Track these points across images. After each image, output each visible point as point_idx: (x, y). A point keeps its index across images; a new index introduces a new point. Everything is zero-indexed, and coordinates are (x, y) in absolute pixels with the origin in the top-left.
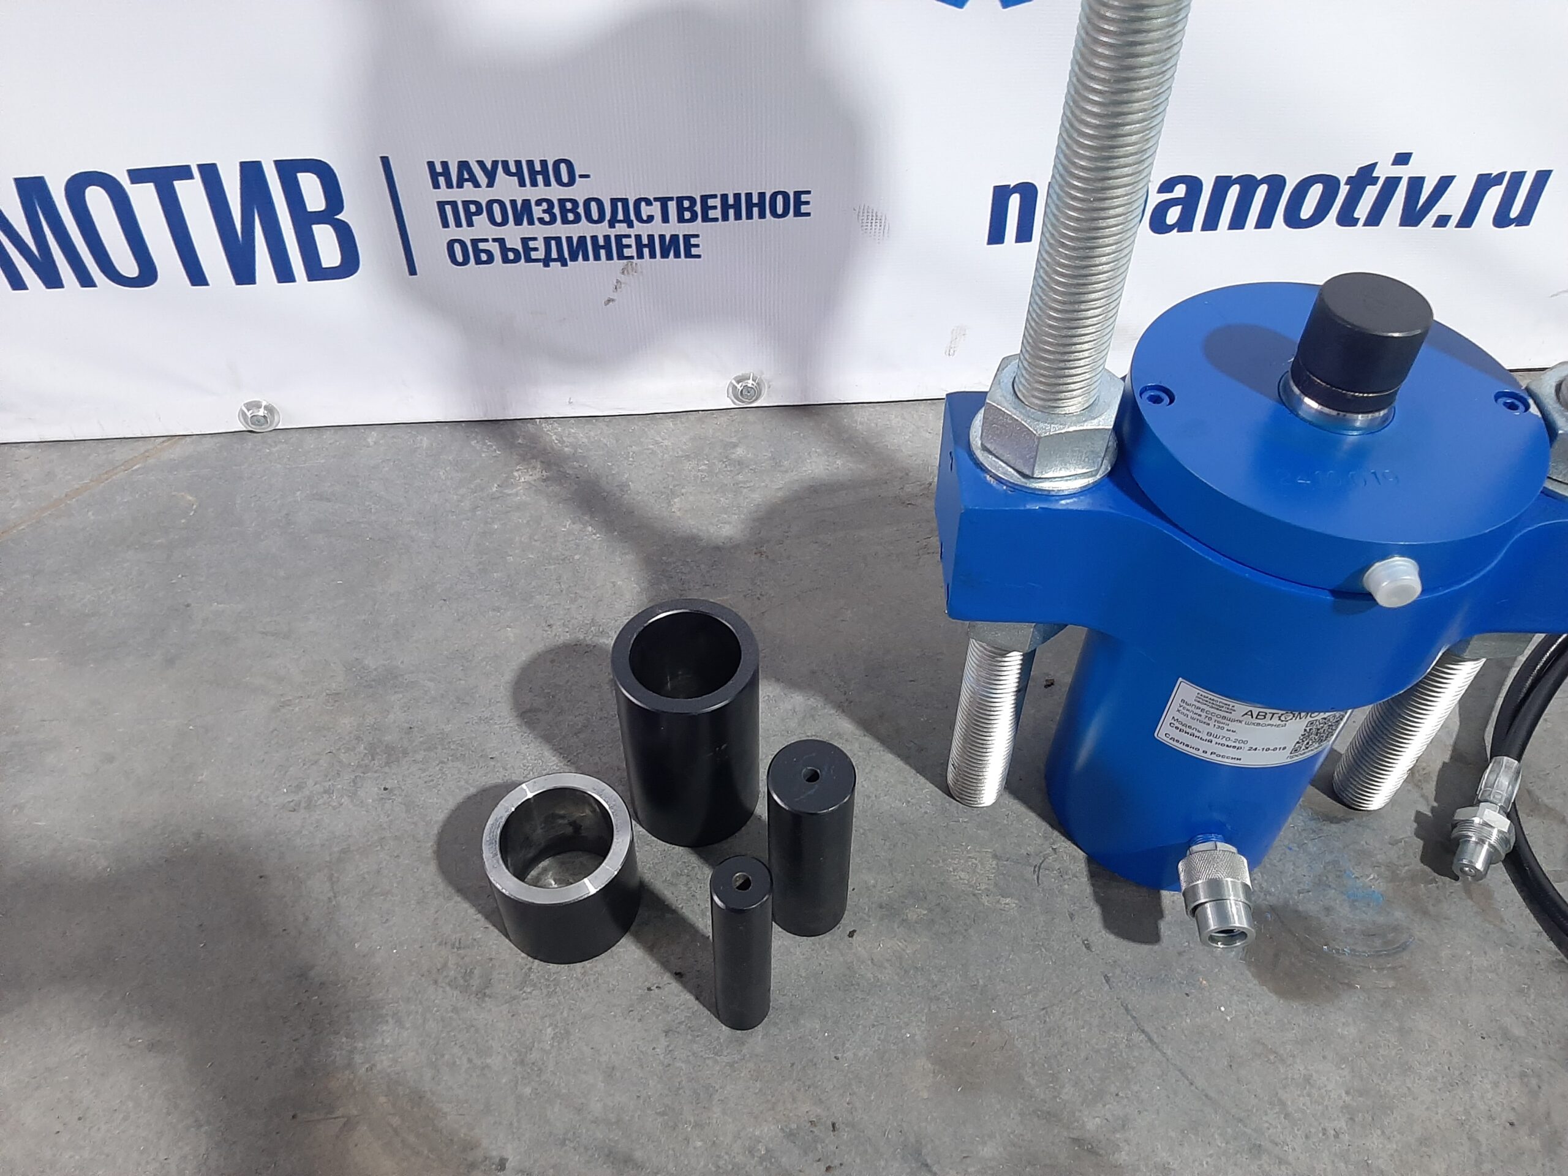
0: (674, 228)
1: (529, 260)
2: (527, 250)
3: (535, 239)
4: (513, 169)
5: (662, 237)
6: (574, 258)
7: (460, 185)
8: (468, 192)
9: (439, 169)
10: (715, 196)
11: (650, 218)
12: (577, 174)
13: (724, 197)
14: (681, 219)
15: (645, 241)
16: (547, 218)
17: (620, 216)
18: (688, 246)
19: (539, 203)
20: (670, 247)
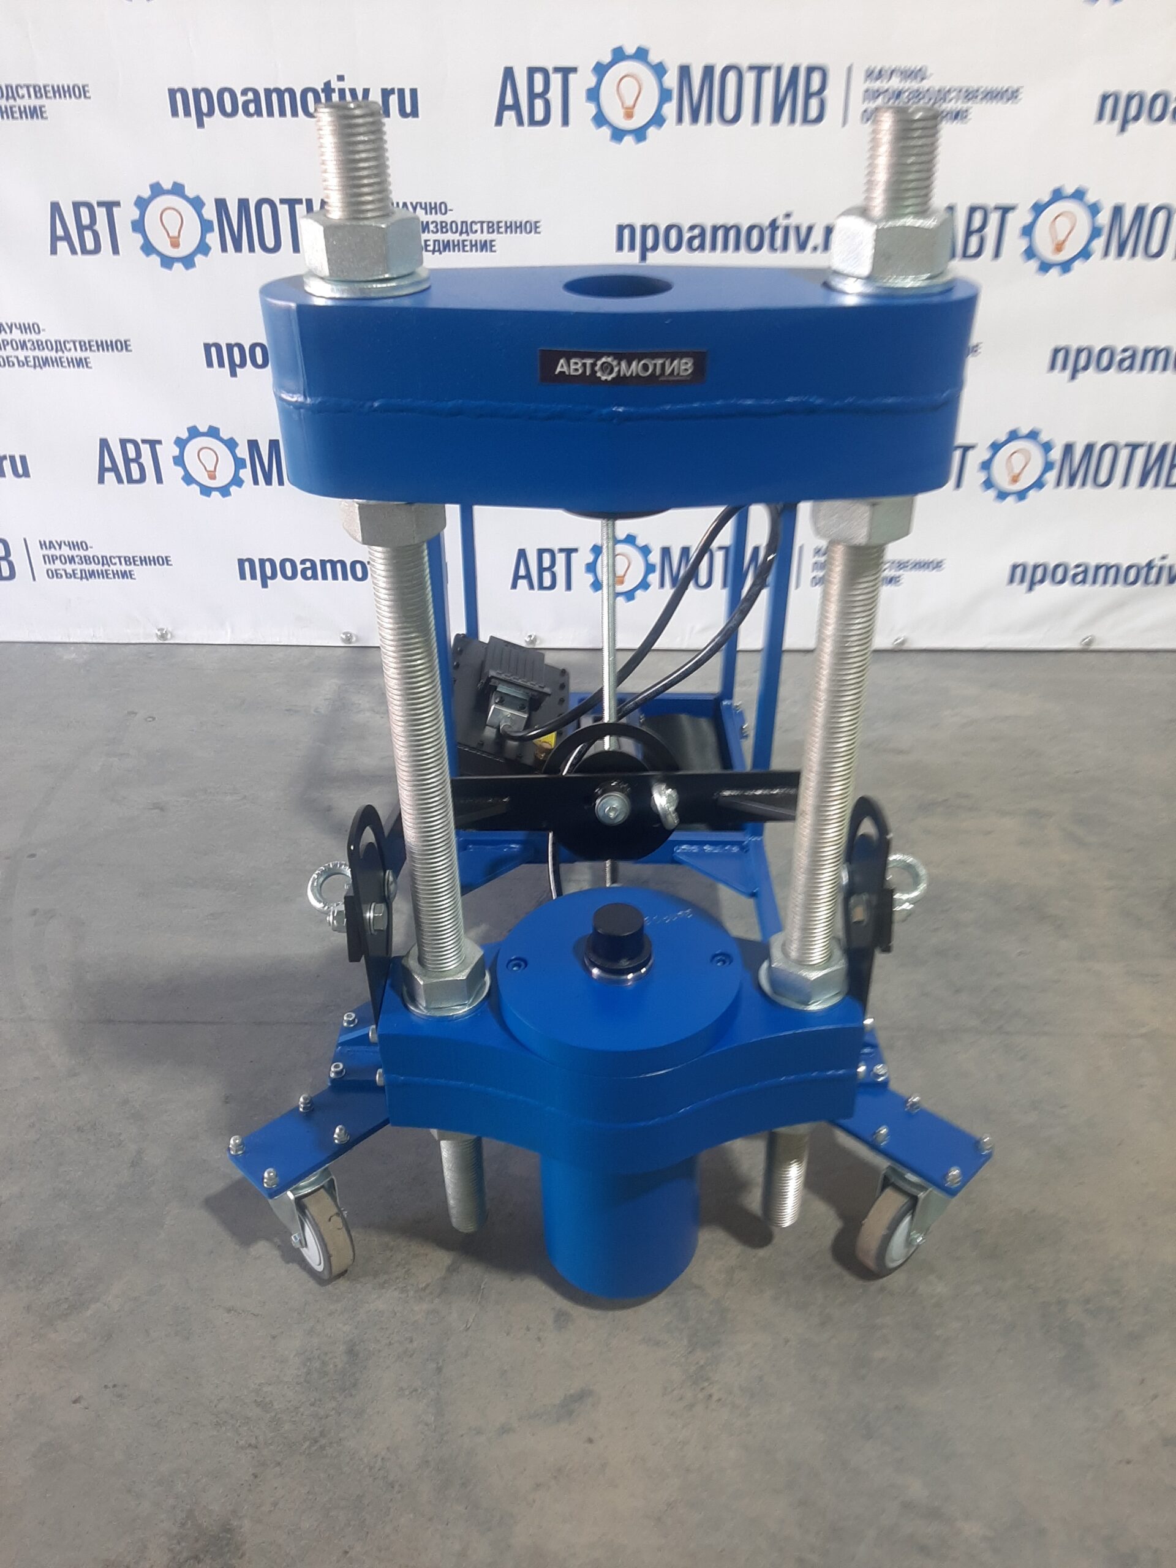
0: (124, 568)
1: (75, 577)
2: (74, 574)
3: (77, 570)
4: (67, 543)
5: (121, 571)
6: (91, 577)
7: (50, 548)
8: (52, 552)
9: (43, 543)
10: (137, 557)
11: (115, 564)
12: (89, 546)
13: (140, 558)
14: (126, 564)
15: (115, 572)
16: (80, 562)
17: (105, 562)
18: (131, 575)
19: (77, 556)
20: (125, 575)
